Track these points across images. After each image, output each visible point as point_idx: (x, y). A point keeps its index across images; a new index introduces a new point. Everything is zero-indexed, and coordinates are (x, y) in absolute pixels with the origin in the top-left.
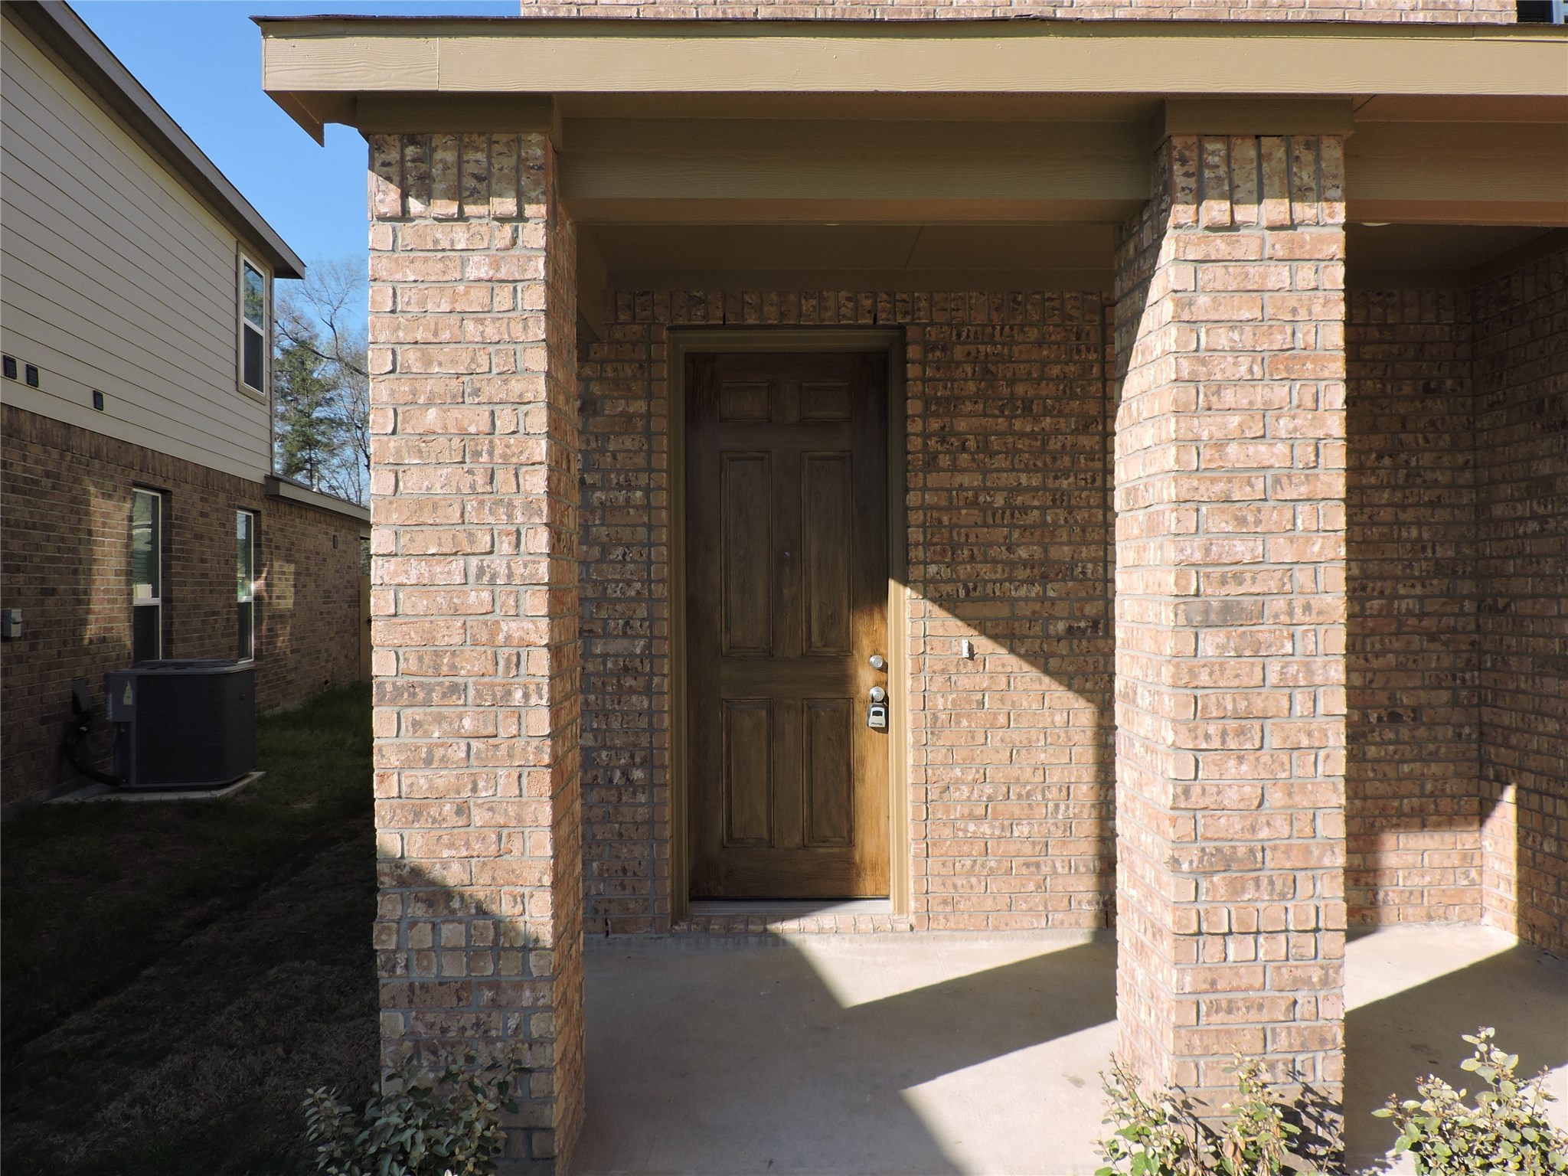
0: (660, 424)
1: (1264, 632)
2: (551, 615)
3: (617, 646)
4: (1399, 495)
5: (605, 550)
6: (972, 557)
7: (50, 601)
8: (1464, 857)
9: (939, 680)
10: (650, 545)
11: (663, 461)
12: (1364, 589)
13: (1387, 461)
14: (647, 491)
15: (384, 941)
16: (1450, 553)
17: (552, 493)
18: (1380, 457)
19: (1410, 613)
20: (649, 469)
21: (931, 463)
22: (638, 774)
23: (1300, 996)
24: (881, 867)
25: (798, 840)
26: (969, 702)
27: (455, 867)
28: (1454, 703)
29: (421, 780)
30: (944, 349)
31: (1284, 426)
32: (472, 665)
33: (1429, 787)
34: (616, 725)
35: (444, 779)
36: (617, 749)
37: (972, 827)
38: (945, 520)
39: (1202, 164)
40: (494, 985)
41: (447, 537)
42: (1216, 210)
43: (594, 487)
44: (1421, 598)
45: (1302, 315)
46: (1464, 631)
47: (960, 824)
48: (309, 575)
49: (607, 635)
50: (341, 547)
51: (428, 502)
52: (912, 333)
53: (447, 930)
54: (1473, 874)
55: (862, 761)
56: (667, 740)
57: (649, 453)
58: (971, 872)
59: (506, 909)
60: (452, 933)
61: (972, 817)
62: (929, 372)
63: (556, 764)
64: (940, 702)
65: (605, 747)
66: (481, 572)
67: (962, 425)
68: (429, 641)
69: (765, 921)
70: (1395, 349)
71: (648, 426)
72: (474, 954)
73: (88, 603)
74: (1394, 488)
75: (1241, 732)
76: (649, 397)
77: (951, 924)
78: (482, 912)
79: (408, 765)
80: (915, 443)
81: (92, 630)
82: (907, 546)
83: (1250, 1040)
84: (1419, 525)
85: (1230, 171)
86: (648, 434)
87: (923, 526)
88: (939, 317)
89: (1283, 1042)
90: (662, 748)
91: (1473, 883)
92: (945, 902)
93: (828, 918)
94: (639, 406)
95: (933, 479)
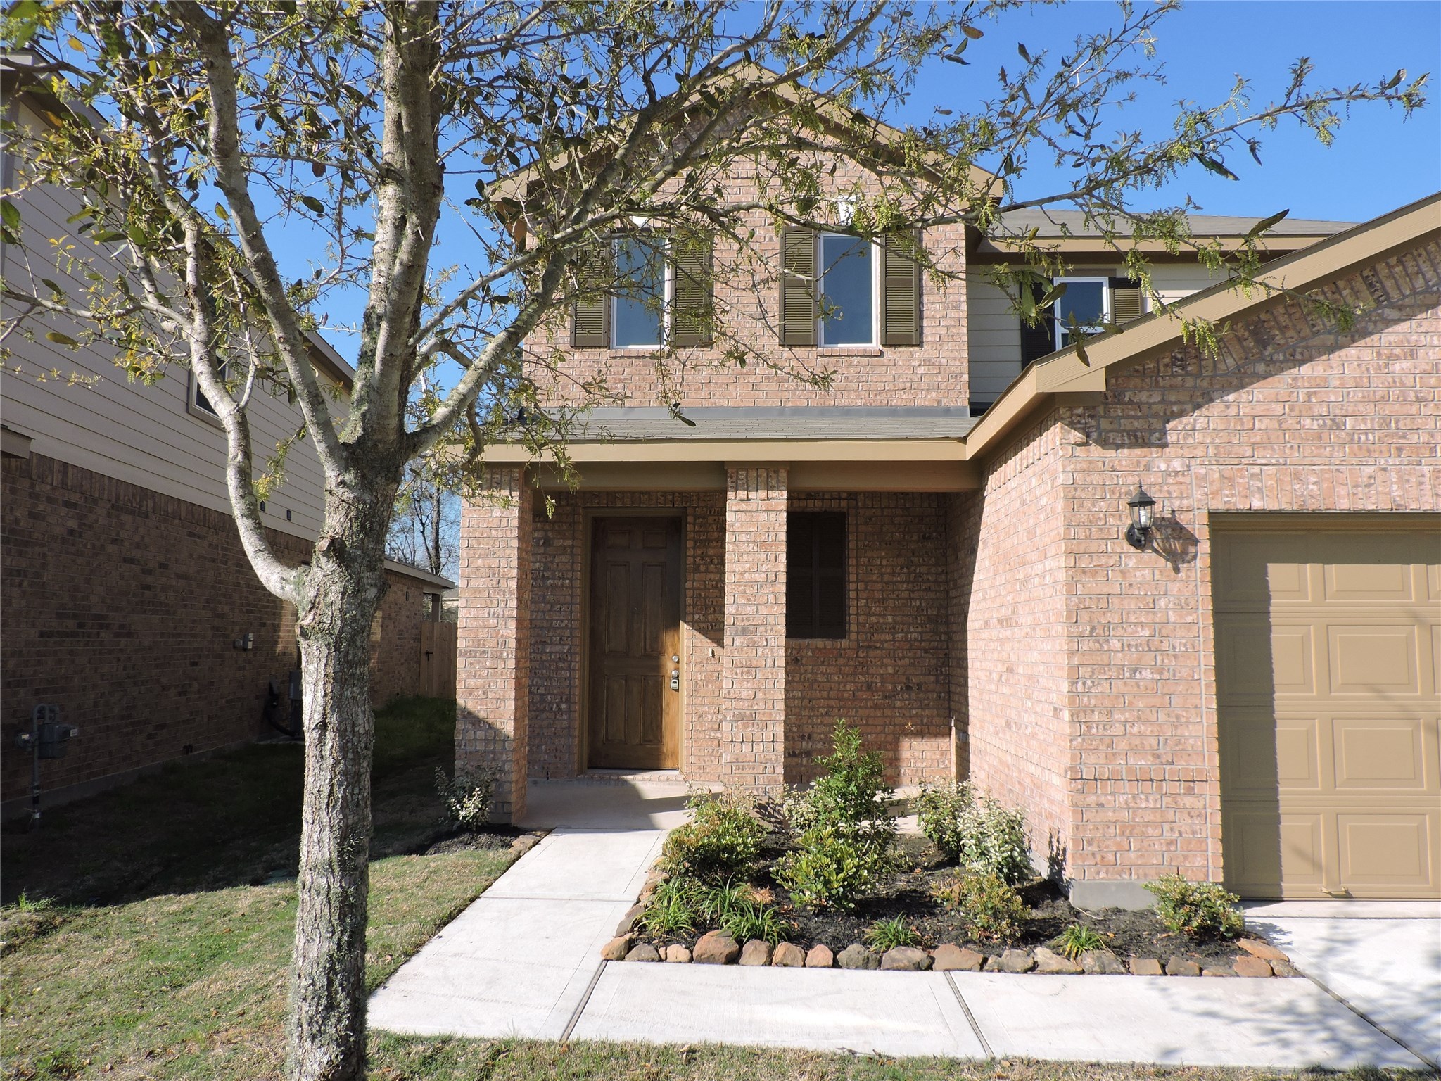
0: (578, 551)
1: (756, 638)
2: (517, 628)
3: (557, 648)
4: (911, 586)
5: (552, 606)
6: (715, 611)
7: (263, 629)
8: (942, 755)
9: (699, 666)
10: (572, 604)
11: (578, 567)
12: (894, 628)
13: (905, 570)
14: (571, 580)
15: (458, 737)
16: (935, 613)
17: (519, 587)
18: (902, 568)
19: (916, 640)
20: (573, 570)
21: (697, 569)
22: (564, 706)
23: (768, 765)
24: (674, 755)
25: (637, 741)
26: (712, 677)
27: (482, 712)
28: (937, 682)
29: (472, 682)
30: (704, 518)
31: (764, 568)
32: (490, 644)
33: (925, 721)
34: (554, 684)
35: (480, 682)
36: (555, 695)
37: (712, 734)
38: (703, 595)
39: (738, 478)
40: (494, 752)
41: (483, 602)
42: (742, 494)
43: (548, 578)
44: (921, 633)
45: (771, 529)
46: (941, 649)
47: (707, 732)
48: (390, 619)
49: (552, 644)
50: (411, 600)
51: (478, 590)
52: (690, 511)
53: (479, 733)
54: (947, 762)
55: (668, 705)
56: (577, 691)
57: (573, 563)
58: (711, 755)
59: (499, 726)
60: (480, 734)
61: (713, 729)
62: (697, 528)
63: (517, 679)
64: (699, 676)
65: (549, 694)
66: (494, 613)
67: (711, 552)
68: (477, 636)
69: (618, 775)
70: (909, 519)
71: (572, 551)
72: (486, 741)
73: (279, 631)
74: (909, 583)
75: (748, 672)
76: (573, 539)
77: (702, 779)
78: (491, 727)
79: (468, 677)
80: (690, 560)
81: (280, 647)
82: (686, 606)
83: (750, 780)
84: (920, 599)
85: (747, 481)
86: (572, 555)
87: (693, 597)
88: (702, 504)
89: (762, 781)
90: (575, 695)
91: (946, 767)
92: (700, 768)
93: (647, 775)
94: (569, 542)
95: (697, 576)
